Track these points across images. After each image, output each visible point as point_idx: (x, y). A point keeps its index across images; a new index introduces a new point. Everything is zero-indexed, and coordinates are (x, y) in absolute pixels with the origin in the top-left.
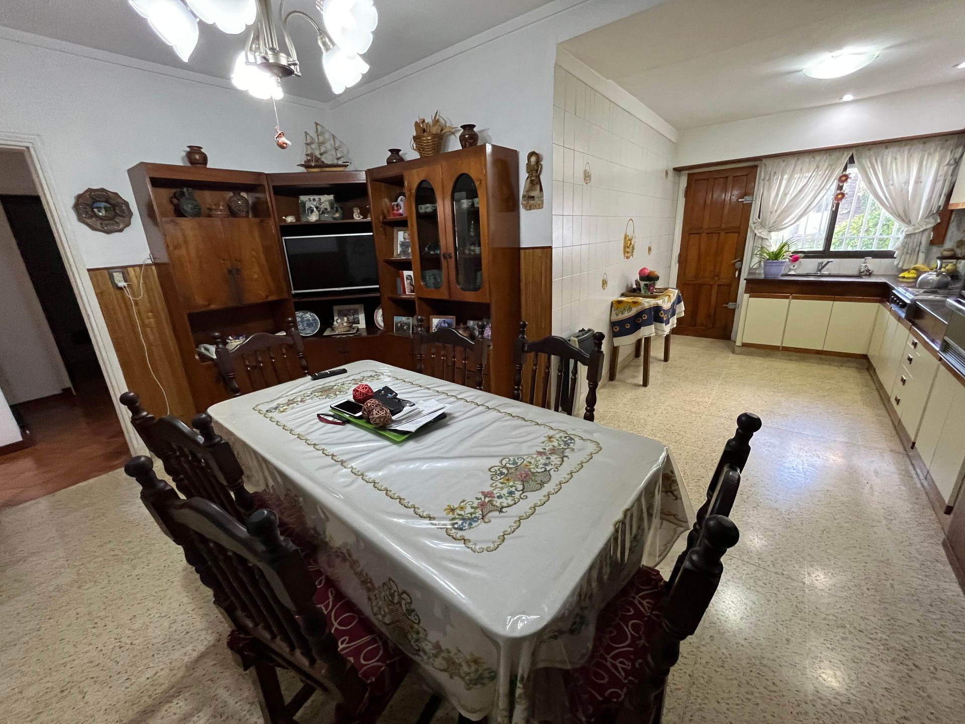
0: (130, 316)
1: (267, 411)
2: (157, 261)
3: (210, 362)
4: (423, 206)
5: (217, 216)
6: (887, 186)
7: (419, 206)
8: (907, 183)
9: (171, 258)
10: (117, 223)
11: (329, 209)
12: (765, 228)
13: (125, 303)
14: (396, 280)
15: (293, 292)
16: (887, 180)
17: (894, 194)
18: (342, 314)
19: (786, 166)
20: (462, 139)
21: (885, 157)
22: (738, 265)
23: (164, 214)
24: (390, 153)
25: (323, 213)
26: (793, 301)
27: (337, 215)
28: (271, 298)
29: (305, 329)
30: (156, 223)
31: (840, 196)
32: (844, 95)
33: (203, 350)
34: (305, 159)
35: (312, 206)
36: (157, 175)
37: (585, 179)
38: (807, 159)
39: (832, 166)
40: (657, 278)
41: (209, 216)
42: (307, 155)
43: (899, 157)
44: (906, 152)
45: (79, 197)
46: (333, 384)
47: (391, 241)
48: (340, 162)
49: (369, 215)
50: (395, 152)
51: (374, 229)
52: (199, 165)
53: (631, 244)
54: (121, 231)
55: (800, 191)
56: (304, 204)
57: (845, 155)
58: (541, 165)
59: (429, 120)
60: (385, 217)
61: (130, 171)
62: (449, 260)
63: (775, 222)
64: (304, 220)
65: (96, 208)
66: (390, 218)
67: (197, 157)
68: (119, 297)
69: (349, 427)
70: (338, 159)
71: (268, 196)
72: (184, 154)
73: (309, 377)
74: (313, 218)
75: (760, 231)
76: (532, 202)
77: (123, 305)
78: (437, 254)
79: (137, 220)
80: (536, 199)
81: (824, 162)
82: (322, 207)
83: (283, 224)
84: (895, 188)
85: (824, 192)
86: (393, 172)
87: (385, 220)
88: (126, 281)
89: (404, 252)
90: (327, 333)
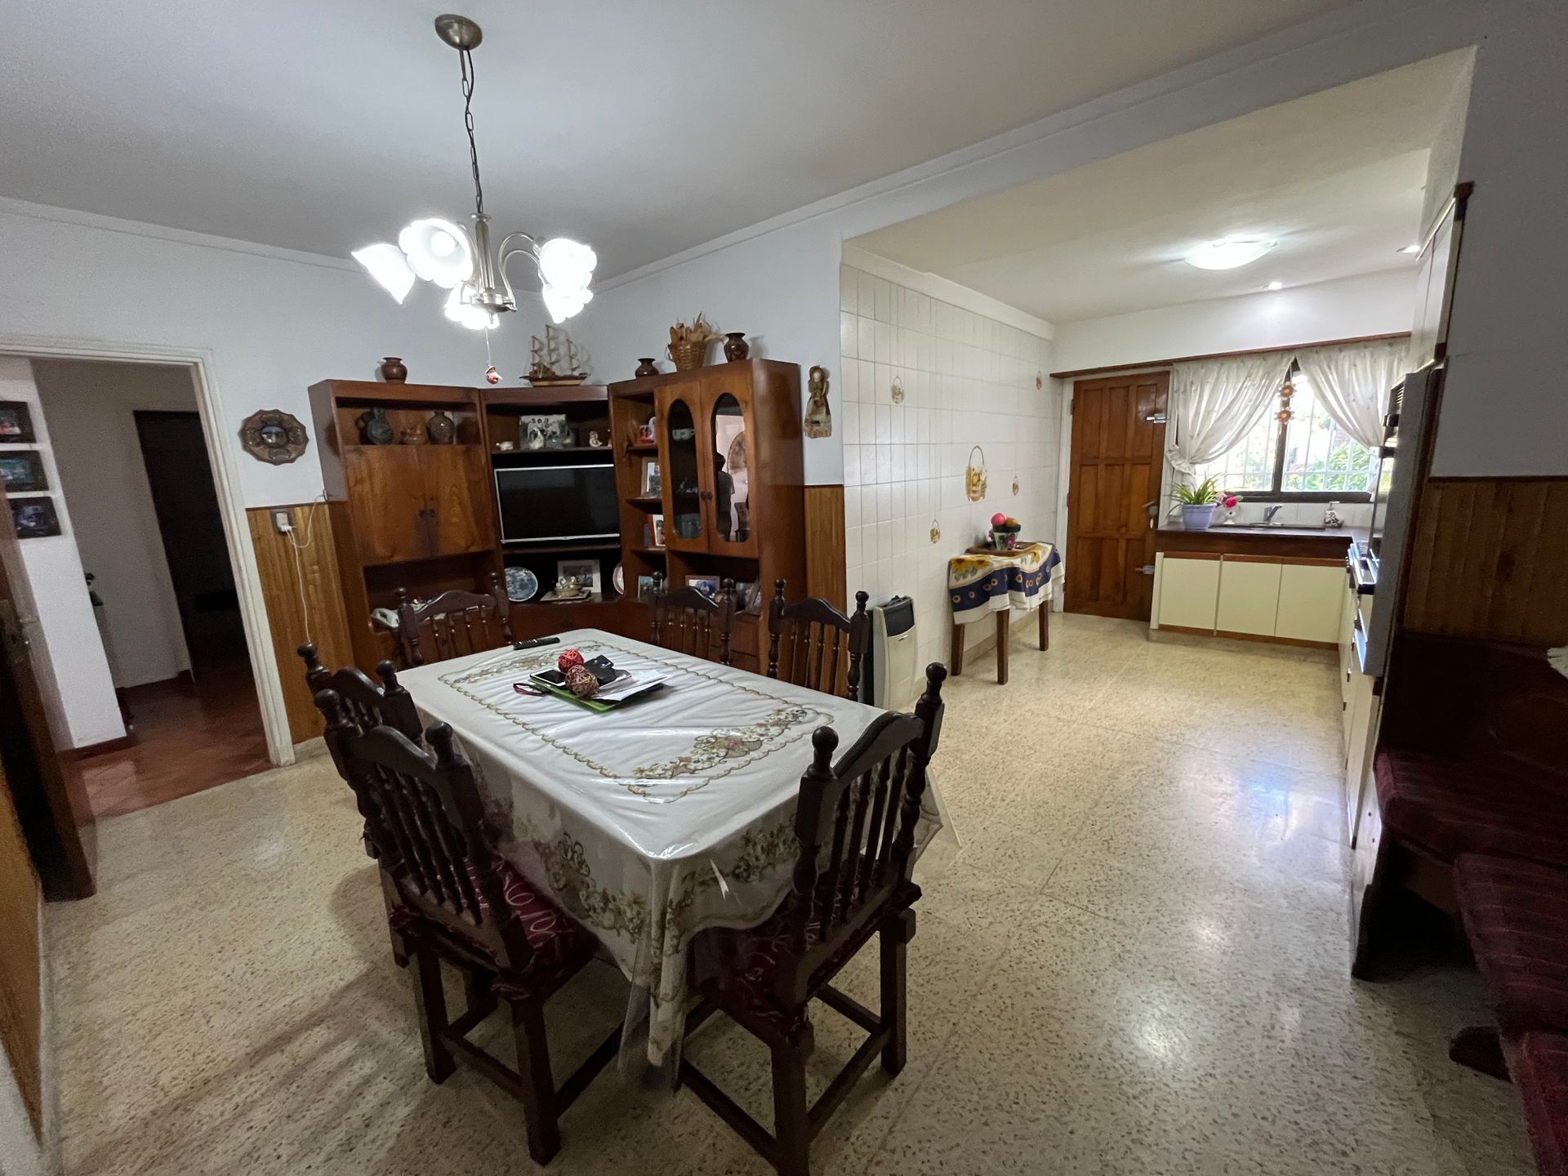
0: (291, 570)
1: (455, 682)
2: (332, 499)
3: (387, 632)
4: (679, 432)
5: (413, 443)
6: (1348, 402)
7: (674, 432)
8: (1374, 397)
9: (350, 496)
10: (288, 451)
11: (558, 433)
12: (1185, 458)
13: (287, 551)
14: (643, 527)
15: (504, 541)
16: (1346, 396)
17: (1357, 413)
18: (569, 573)
19: (1206, 372)
20: (727, 349)
21: (1340, 363)
22: (1153, 510)
23: (346, 441)
24: (640, 364)
25: (550, 437)
26: (1226, 563)
27: (568, 441)
28: (473, 549)
29: (516, 592)
30: (336, 451)
31: (1285, 416)
32: (1270, 282)
33: (378, 616)
34: (531, 370)
35: (536, 429)
36: (343, 394)
37: (893, 397)
38: (1234, 365)
39: (1268, 374)
40: (1018, 528)
41: (402, 443)
42: (534, 365)
43: (1358, 362)
44: (1368, 356)
45: (248, 421)
46: (540, 654)
47: (638, 475)
48: (576, 373)
49: (610, 441)
50: (647, 362)
51: (616, 461)
52: (395, 381)
53: (979, 480)
54: (292, 461)
55: (1229, 407)
56: (525, 426)
57: (1285, 360)
58: (828, 383)
59: (690, 324)
60: (630, 444)
61: (310, 389)
62: (708, 501)
63: (1199, 449)
64: (523, 447)
65: (265, 433)
66: (636, 445)
67: (395, 370)
68: (281, 544)
69: (550, 698)
70: (574, 370)
71: (478, 416)
72: (379, 366)
73: (512, 647)
74: (537, 445)
75: (1179, 462)
76: (817, 428)
77: (283, 553)
78: (694, 493)
79: (312, 447)
80: (822, 425)
81: (1258, 368)
82: (550, 429)
83: (495, 452)
84: (1358, 405)
85: (1260, 410)
86: (644, 388)
87: (630, 448)
88: (290, 524)
89: (653, 490)
90: (545, 598)
